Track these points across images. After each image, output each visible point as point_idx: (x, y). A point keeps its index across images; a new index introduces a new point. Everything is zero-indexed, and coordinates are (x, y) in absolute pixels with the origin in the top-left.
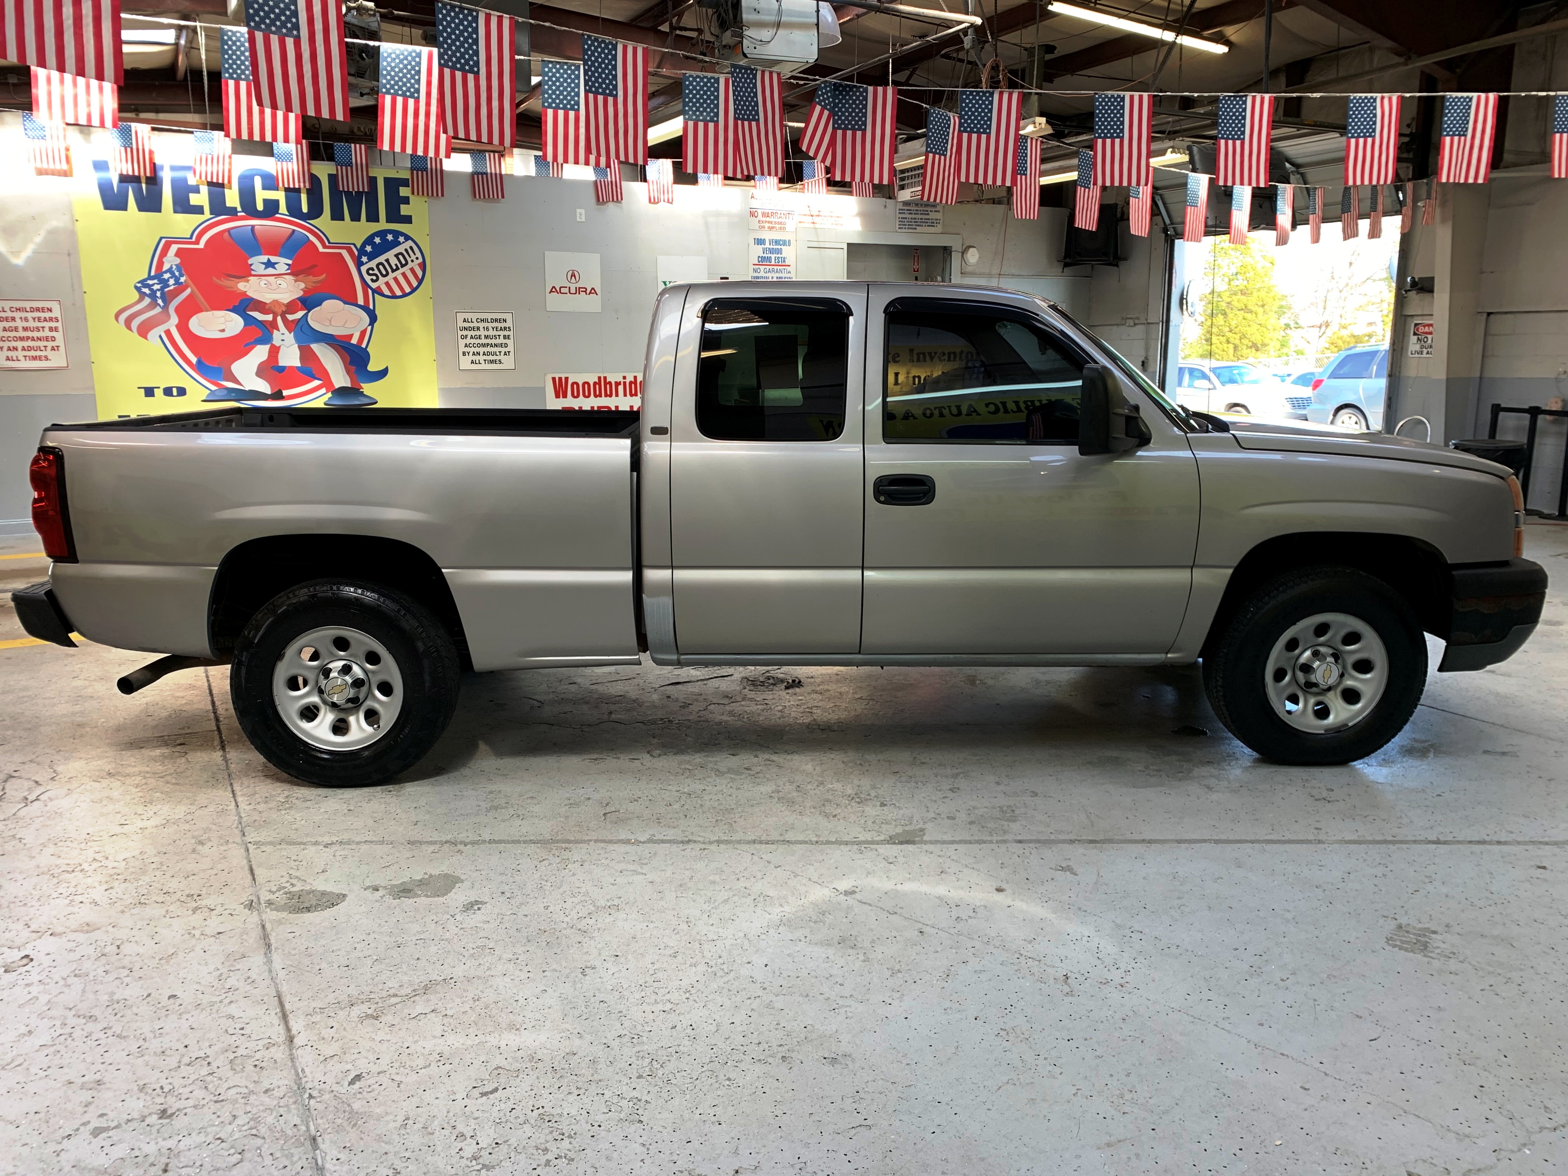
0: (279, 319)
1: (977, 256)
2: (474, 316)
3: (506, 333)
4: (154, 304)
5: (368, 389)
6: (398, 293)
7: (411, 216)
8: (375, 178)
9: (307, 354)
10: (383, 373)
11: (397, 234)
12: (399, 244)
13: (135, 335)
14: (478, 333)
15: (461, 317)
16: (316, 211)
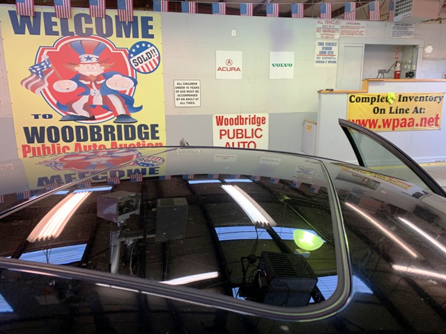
0: (93, 84)
1: (432, 49)
2: (182, 82)
3: (197, 90)
4: (37, 77)
5: (133, 115)
6: (147, 71)
7: (153, 35)
8: (137, 17)
9: (106, 100)
10: (140, 108)
11: (147, 43)
12: (148, 48)
13: (30, 91)
14: (184, 90)
15: (176, 82)
16: (110, 33)
